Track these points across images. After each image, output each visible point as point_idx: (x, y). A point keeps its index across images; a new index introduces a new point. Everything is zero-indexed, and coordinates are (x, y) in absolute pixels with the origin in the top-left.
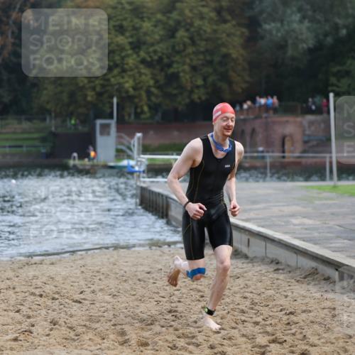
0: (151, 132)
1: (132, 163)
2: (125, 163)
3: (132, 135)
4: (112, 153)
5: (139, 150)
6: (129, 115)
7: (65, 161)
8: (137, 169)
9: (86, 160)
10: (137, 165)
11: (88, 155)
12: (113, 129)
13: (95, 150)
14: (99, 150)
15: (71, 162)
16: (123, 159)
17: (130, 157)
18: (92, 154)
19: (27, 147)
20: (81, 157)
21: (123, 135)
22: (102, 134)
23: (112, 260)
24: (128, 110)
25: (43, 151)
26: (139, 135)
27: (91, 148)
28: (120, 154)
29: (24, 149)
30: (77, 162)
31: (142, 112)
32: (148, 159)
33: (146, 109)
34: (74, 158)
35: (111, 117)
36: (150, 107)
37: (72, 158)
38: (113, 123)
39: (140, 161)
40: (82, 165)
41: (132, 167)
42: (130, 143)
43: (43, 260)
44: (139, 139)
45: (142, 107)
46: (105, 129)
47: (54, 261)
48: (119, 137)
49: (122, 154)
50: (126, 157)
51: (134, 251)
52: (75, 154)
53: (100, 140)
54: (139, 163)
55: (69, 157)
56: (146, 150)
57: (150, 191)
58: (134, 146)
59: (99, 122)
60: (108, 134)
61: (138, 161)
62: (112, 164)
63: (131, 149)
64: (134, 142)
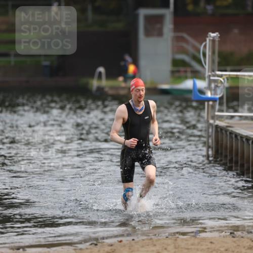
1: (201, 84)
2: (188, 84)
3: (202, 37)
4: (167, 67)
7: (83, 80)
8: (209, 94)
9: (121, 79)
10: (209, 88)
11: (123, 72)
12: (168, 26)
13: (136, 62)
14: (143, 62)
15: (95, 83)
16: (186, 78)
17: (197, 75)
18: (132, 68)
20: (111, 75)
21: (185, 35)
22: (148, 34)
25: (46, 63)
26: (213, 35)
27: (128, 58)
28: (180, 68)
29: (13, 60)
30: (104, 83)
32: (229, 78)
34: (100, 75)
35: (165, 3)
37: (96, 75)
38: (168, 14)
39: (215, 81)
40: (112, 88)
41: (201, 92)
42: (199, 51)
44: (213, 41)
46: (155, 24)
48: (178, 39)
49: (183, 69)
50: (189, 74)
51: (204, 239)
52: (102, 70)
53: (146, 45)
54: (213, 85)
55: (91, 74)
56: (225, 61)
57: (231, 133)
58: (204, 55)
59: (143, 12)
60: (160, 34)
61: (210, 82)
62: (165, 87)
63: (199, 62)
64: (205, 46)
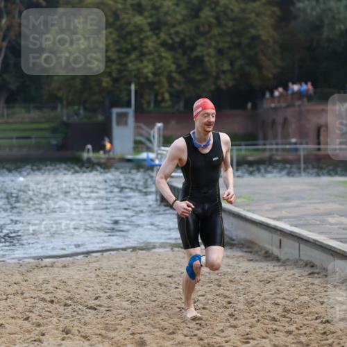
0: (173, 123)
1: (152, 155)
2: (144, 155)
3: (152, 126)
4: (130, 145)
5: (159, 142)
6: (149, 103)
7: (78, 153)
8: (157, 162)
9: (102, 152)
10: (157, 158)
11: (103, 147)
12: (131, 119)
13: (111, 142)
14: (115, 142)
15: (85, 155)
16: (142, 152)
17: (149, 150)
18: (108, 146)
19: (36, 138)
20: (96, 150)
21: (142, 125)
22: (118, 123)
23: (130, 262)
24: (147, 97)
25: (54, 142)
26: (159, 125)
28: (139, 145)
29: (33, 141)
30: (91, 155)
31: (163, 100)
33: (167, 96)
34: (88, 150)
35: (128, 105)
36: (171, 95)
37: (86, 150)
38: (131, 112)
39: (161, 154)
40: (96, 158)
41: (152, 160)
42: (150, 134)
43: (55, 263)
44: (159, 129)
45: (162, 94)
46: (122, 119)
47: (66, 263)
48: (137, 127)
49: (140, 146)
50: (144, 149)
51: (154, 253)
52: (89, 147)
53: (117, 131)
54: (159, 156)
55: (83, 149)
58: (154, 137)
59: (115, 111)
60: (126, 124)
61: (158, 154)
62: (129, 157)
63: (150, 141)
64: (154, 132)
